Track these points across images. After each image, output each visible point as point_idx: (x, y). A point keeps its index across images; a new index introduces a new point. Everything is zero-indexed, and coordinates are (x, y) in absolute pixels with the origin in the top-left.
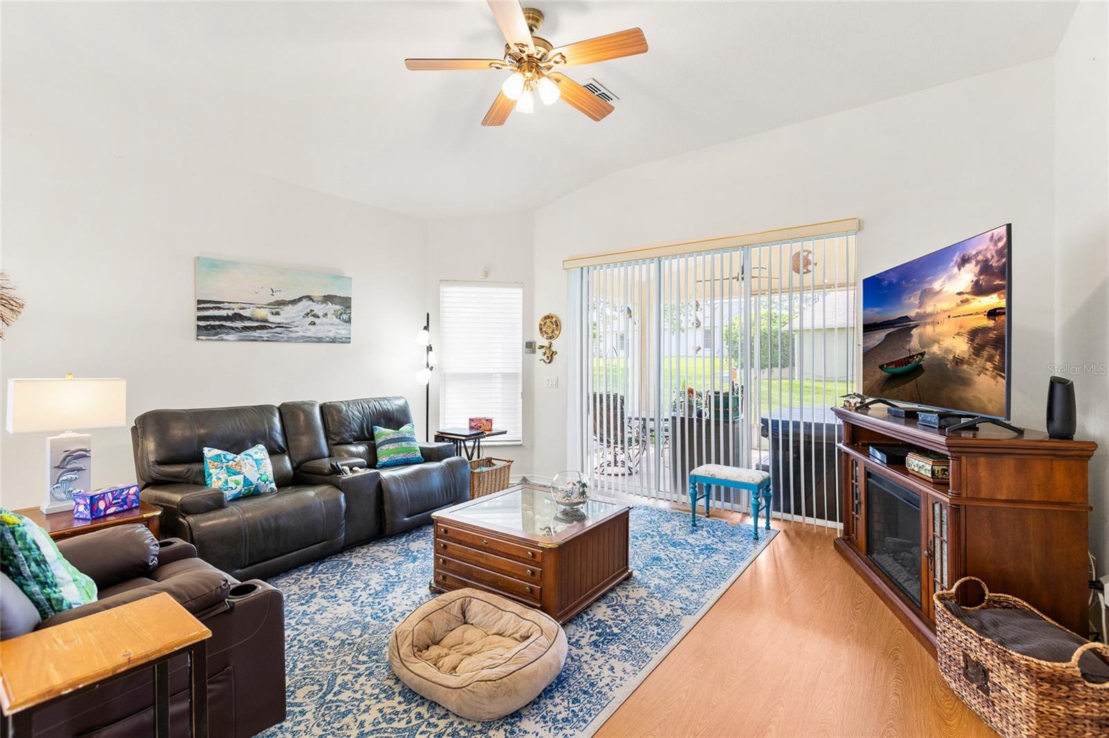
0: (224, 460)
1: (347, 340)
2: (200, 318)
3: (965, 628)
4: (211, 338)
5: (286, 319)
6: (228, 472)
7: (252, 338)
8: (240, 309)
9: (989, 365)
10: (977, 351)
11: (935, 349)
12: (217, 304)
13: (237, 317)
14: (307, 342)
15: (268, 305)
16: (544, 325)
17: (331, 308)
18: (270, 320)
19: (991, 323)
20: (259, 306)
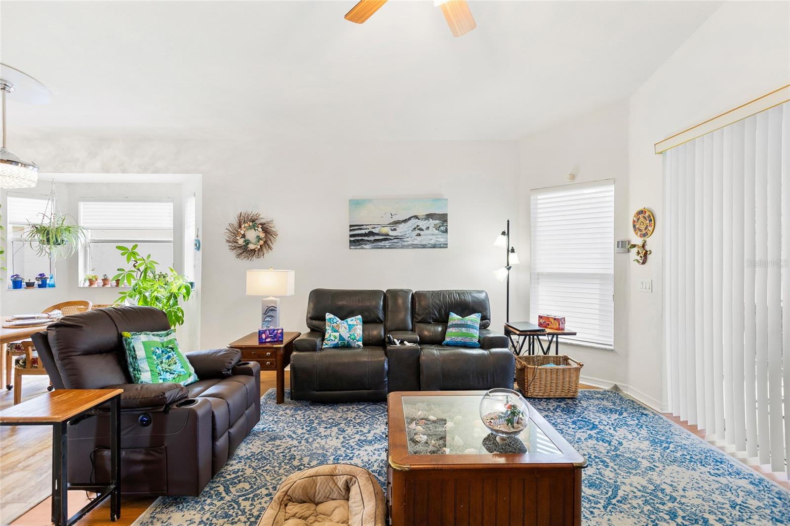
0: (332, 322)
1: (445, 246)
2: (351, 236)
4: (357, 247)
5: (401, 233)
6: (332, 330)
7: (380, 247)
8: (373, 228)
12: (360, 227)
13: (371, 234)
14: (415, 248)
15: (389, 224)
16: (638, 221)
17: (432, 222)
18: (391, 234)
20: (384, 225)
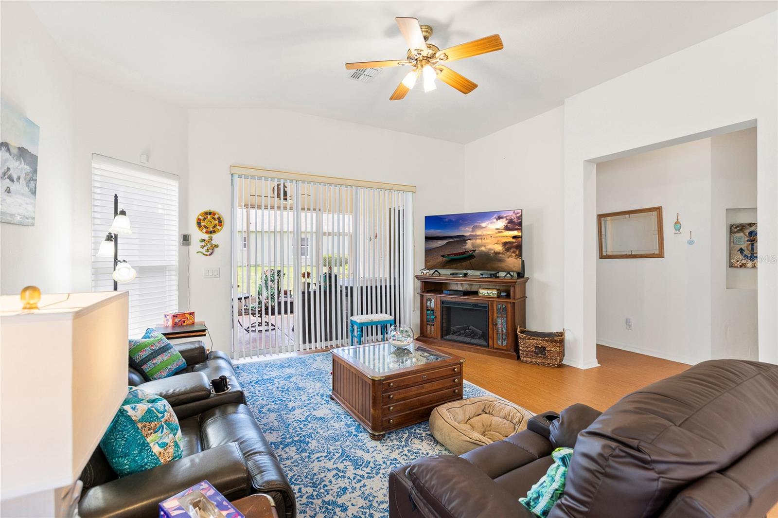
1: (32, 222)
3: (536, 338)
9: (513, 254)
10: (507, 250)
11: (483, 248)
16: (204, 220)
17: (23, 168)
19: (514, 240)
